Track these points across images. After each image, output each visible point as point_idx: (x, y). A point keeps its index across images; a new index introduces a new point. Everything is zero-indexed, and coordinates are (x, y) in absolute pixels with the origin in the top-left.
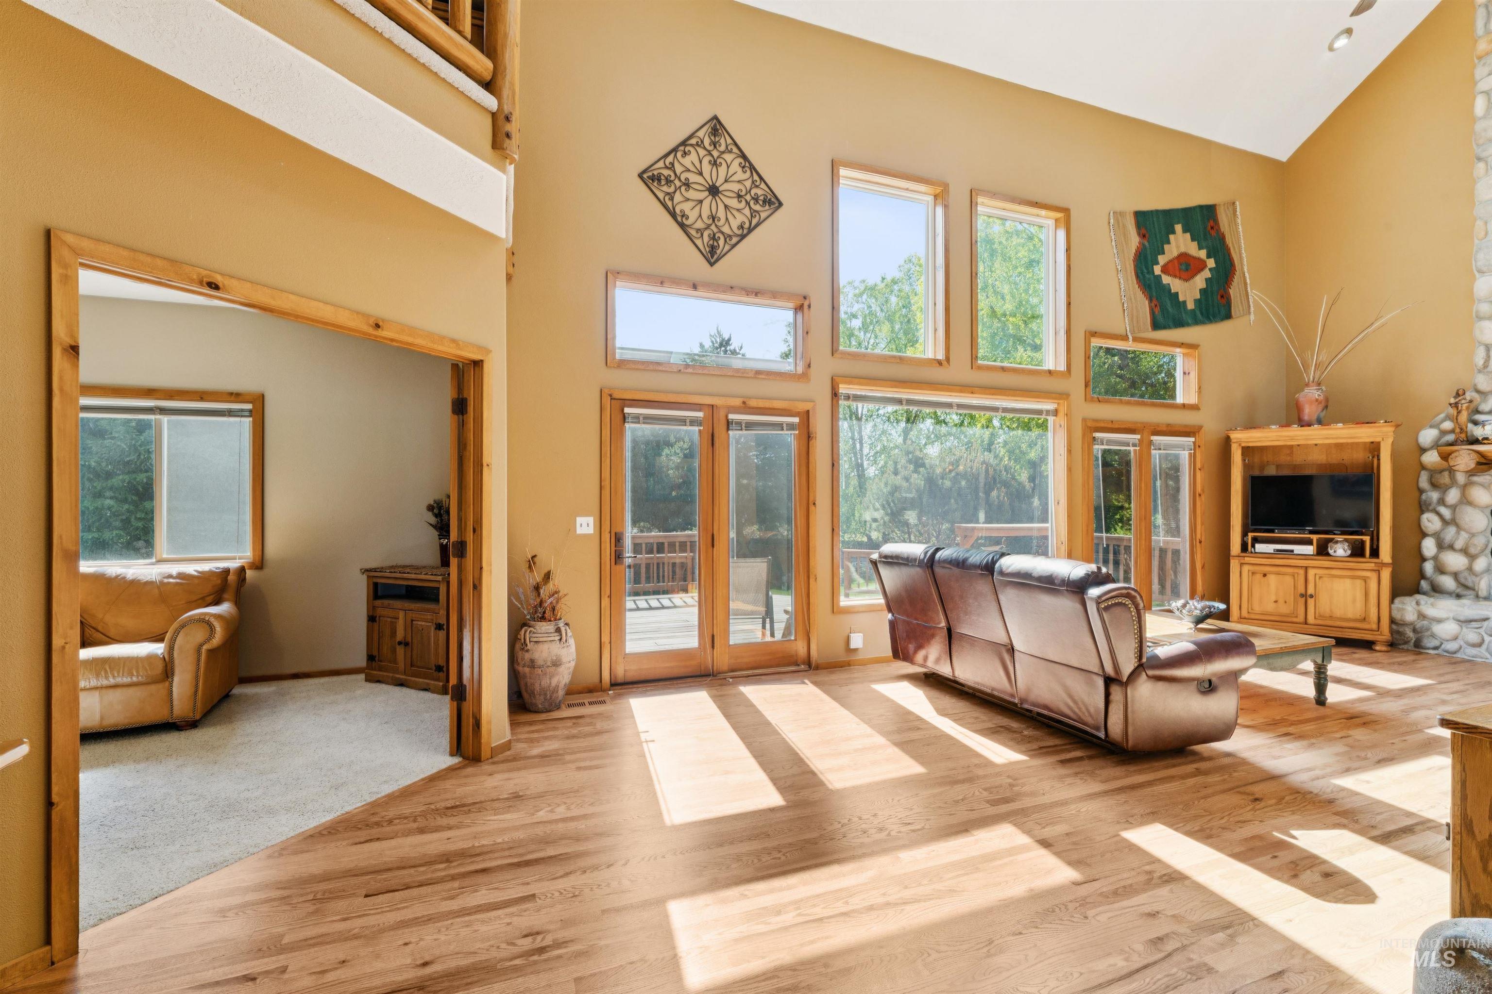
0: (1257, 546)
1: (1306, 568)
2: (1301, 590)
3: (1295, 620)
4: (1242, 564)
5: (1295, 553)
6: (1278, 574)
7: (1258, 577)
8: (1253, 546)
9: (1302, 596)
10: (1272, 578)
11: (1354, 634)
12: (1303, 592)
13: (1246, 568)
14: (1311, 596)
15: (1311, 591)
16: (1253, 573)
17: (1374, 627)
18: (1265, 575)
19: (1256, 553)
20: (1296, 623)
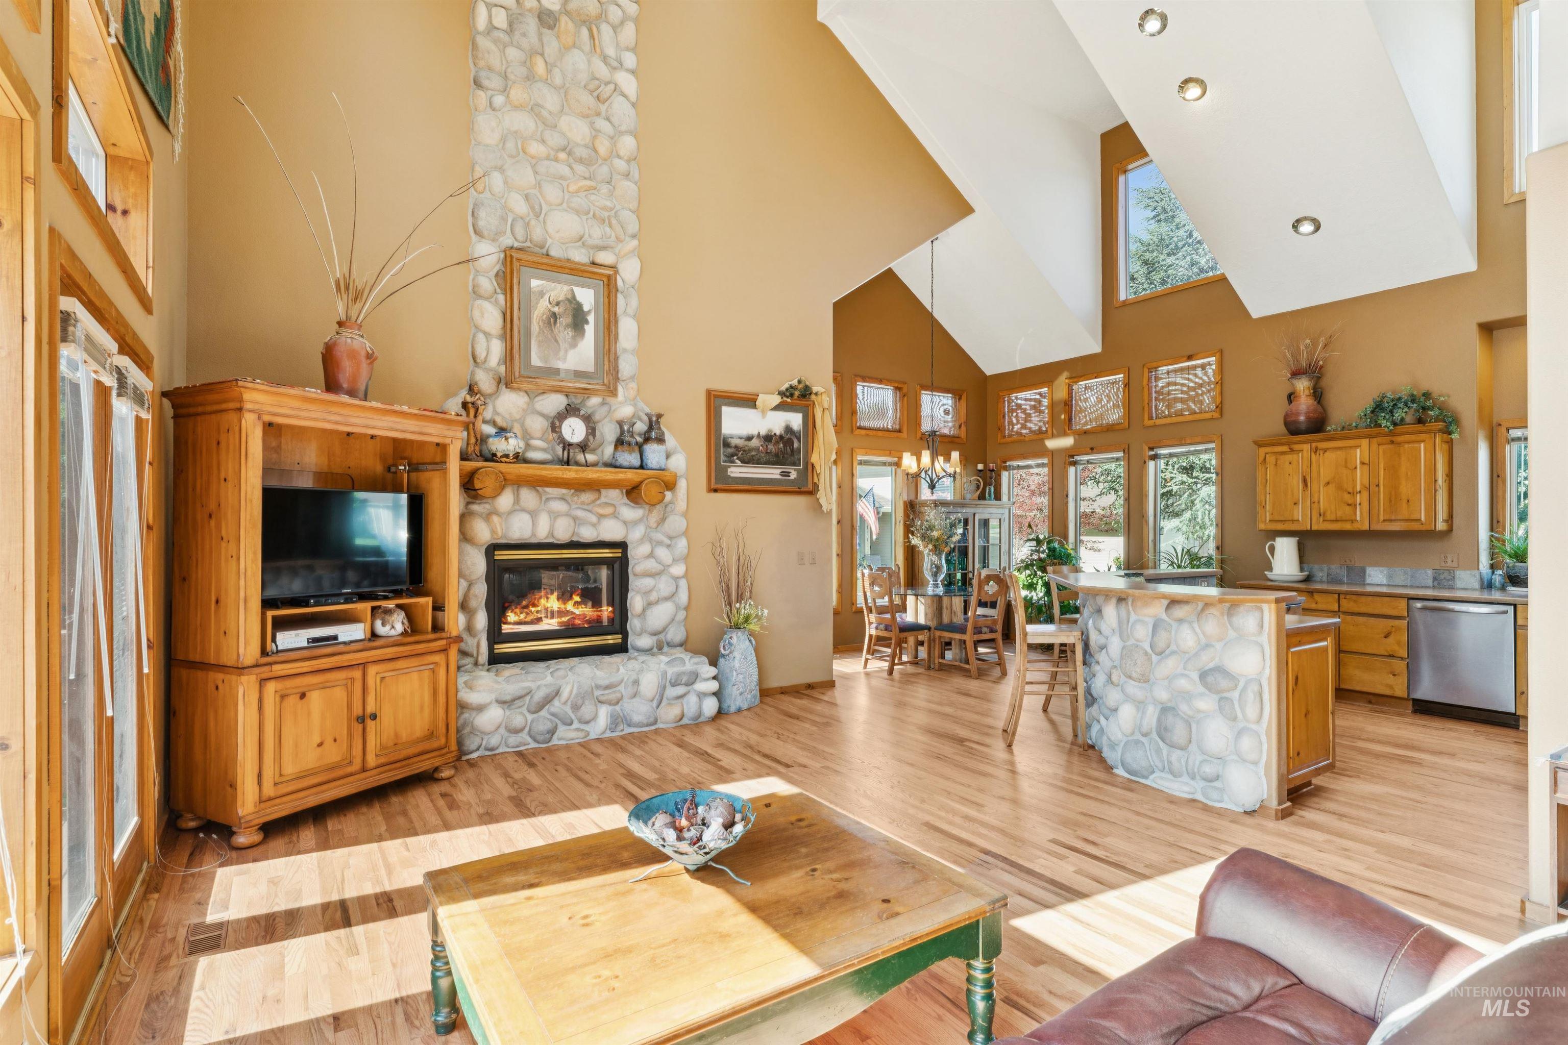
0: (280, 636)
1: (364, 665)
2: (357, 710)
3: (350, 769)
4: (263, 681)
5: (341, 639)
6: (323, 687)
7: (293, 700)
8: (274, 640)
9: (362, 720)
10: (315, 697)
11: (421, 764)
12: (360, 713)
13: (271, 687)
14: (374, 717)
15: (370, 709)
16: (283, 697)
17: (443, 741)
18: (303, 696)
19: (278, 651)
20: (351, 775)
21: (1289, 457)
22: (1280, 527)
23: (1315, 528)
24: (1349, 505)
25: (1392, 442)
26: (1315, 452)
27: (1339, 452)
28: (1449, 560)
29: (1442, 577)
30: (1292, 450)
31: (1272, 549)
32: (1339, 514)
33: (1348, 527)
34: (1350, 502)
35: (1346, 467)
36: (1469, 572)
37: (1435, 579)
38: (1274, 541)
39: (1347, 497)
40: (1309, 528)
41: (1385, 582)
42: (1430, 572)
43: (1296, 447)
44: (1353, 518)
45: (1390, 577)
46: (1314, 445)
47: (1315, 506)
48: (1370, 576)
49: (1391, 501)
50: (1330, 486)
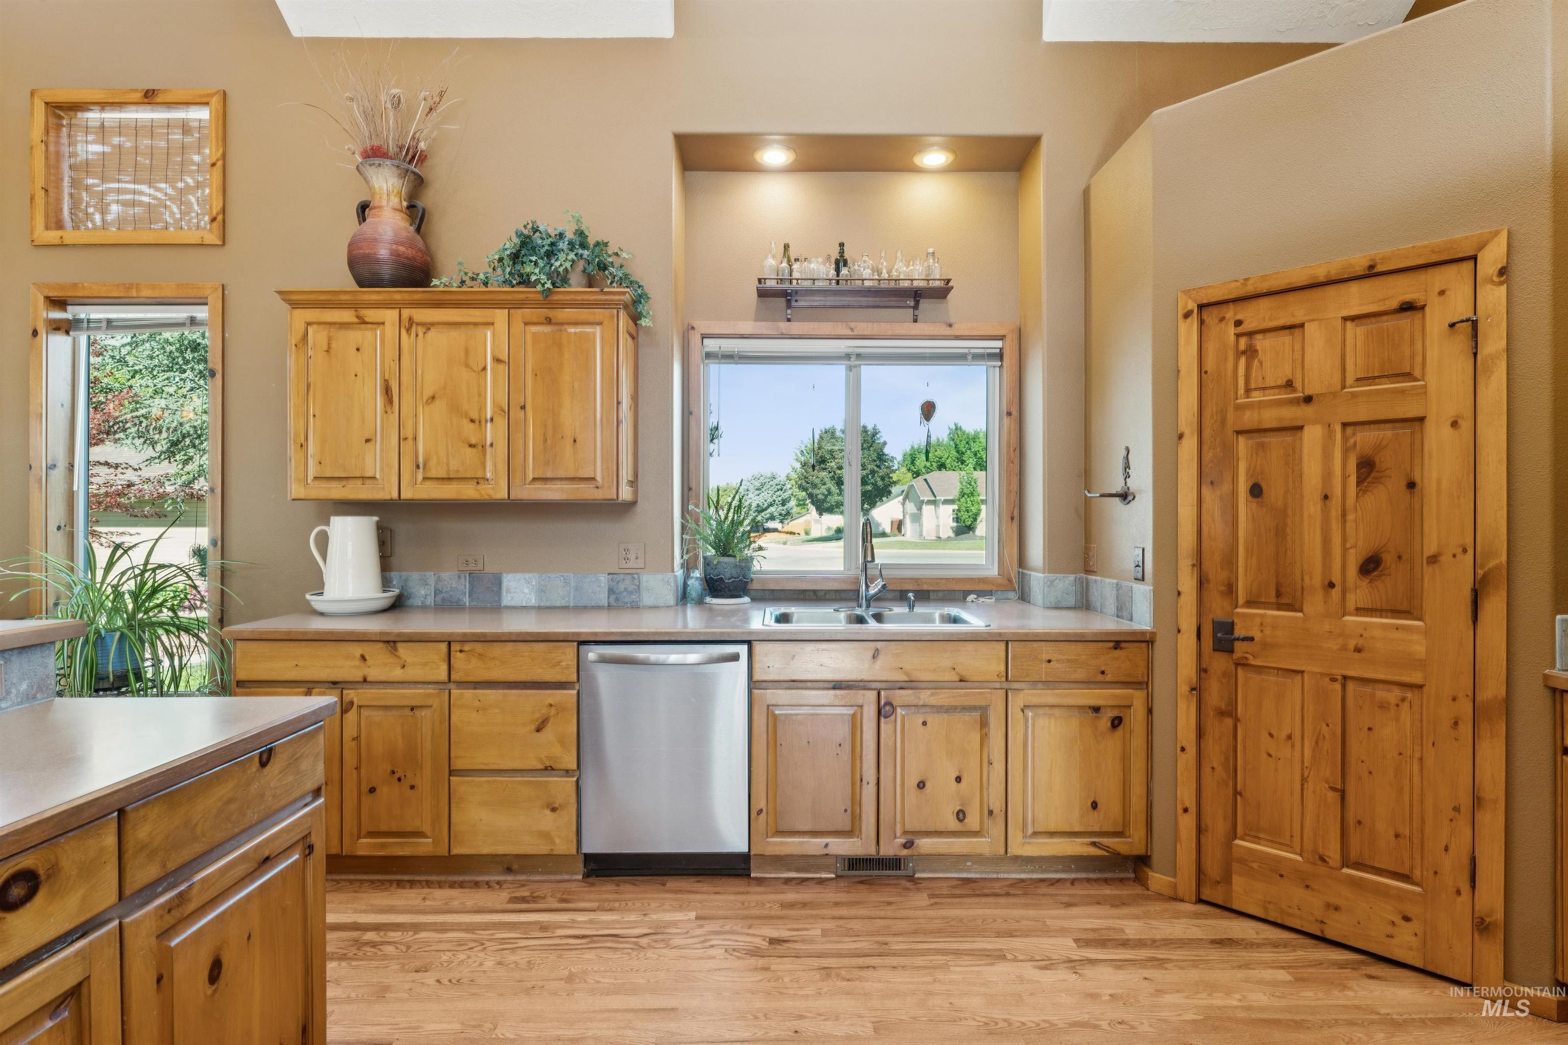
21: (356, 336)
22: (338, 492)
23: (407, 494)
24: (471, 446)
25: (549, 321)
26: (408, 330)
27: (454, 333)
28: (632, 556)
29: (622, 587)
30: (363, 322)
31: (323, 542)
32: (454, 464)
33: (469, 492)
34: (473, 441)
35: (467, 366)
36: (660, 577)
37: (611, 591)
38: (328, 524)
39: (468, 429)
40: (395, 495)
41: (533, 602)
42: (603, 579)
43: (371, 315)
44: (479, 475)
45: (541, 591)
46: (406, 313)
47: (407, 447)
48: (508, 591)
49: (545, 440)
50: (437, 402)
